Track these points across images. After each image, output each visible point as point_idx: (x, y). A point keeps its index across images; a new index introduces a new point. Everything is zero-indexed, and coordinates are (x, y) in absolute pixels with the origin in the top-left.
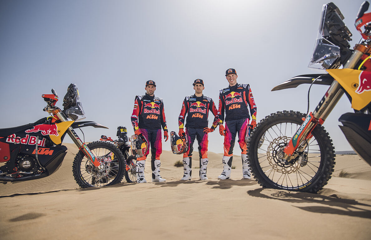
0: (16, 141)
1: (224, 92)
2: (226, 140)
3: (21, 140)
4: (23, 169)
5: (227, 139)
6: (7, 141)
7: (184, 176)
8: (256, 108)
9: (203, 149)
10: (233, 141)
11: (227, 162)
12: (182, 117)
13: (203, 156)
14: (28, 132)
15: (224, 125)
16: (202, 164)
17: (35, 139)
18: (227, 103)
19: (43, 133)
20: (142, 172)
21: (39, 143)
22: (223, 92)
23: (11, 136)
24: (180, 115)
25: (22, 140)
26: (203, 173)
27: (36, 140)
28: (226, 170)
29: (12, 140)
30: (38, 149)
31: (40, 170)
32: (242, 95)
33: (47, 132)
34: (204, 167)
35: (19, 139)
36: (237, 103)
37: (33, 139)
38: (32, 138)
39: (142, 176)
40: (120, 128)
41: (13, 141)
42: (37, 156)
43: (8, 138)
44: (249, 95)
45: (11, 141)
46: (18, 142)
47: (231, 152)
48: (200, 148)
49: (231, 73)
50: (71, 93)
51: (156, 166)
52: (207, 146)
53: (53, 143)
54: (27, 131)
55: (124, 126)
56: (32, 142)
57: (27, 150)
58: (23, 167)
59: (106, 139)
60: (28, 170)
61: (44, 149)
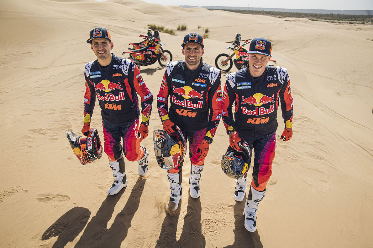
4: (148, 62)
31: (152, 61)
41: (145, 53)
42: (152, 58)
53: (155, 53)
56: (150, 53)
57: (149, 56)
61: (153, 56)
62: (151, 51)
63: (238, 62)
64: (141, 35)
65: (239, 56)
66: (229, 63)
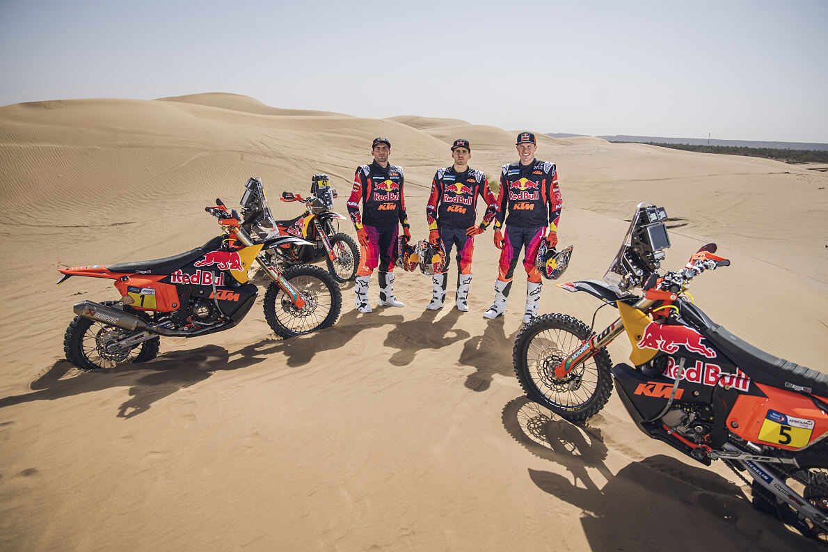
0: (183, 280)
1: (509, 175)
2: (503, 256)
3: (190, 278)
4: (199, 319)
5: (505, 255)
6: (172, 281)
7: (432, 302)
8: (559, 211)
9: (463, 260)
10: (516, 259)
11: (501, 289)
12: (433, 208)
13: (463, 272)
14: (198, 265)
15: (503, 231)
16: (461, 283)
17: (210, 276)
18: (513, 196)
19: (220, 266)
20: (364, 294)
21: (216, 282)
22: (508, 173)
23: (176, 273)
24: (429, 204)
25: (192, 278)
26: (461, 298)
27: (211, 278)
28: (499, 303)
29: (179, 278)
30: (217, 292)
31: (220, 318)
32: (540, 187)
33: (226, 266)
34: (464, 288)
35: (188, 276)
36: (528, 201)
37: (207, 276)
38: (205, 274)
39: (364, 300)
40: (316, 179)
41: (180, 280)
42: (216, 302)
43: (172, 277)
44: (552, 186)
45: (177, 281)
46: (187, 282)
47: (509, 276)
48: (458, 258)
49: (526, 140)
50: (254, 198)
51: (388, 283)
52: (471, 255)
53: (236, 281)
54: (196, 264)
55: (323, 175)
56: (207, 281)
57: (201, 292)
58: (197, 315)
59: (291, 198)
60: (206, 319)
61: (225, 292)
62: (214, 268)
63: (641, 389)
64: (285, 194)
65: (652, 351)
66: (590, 374)
